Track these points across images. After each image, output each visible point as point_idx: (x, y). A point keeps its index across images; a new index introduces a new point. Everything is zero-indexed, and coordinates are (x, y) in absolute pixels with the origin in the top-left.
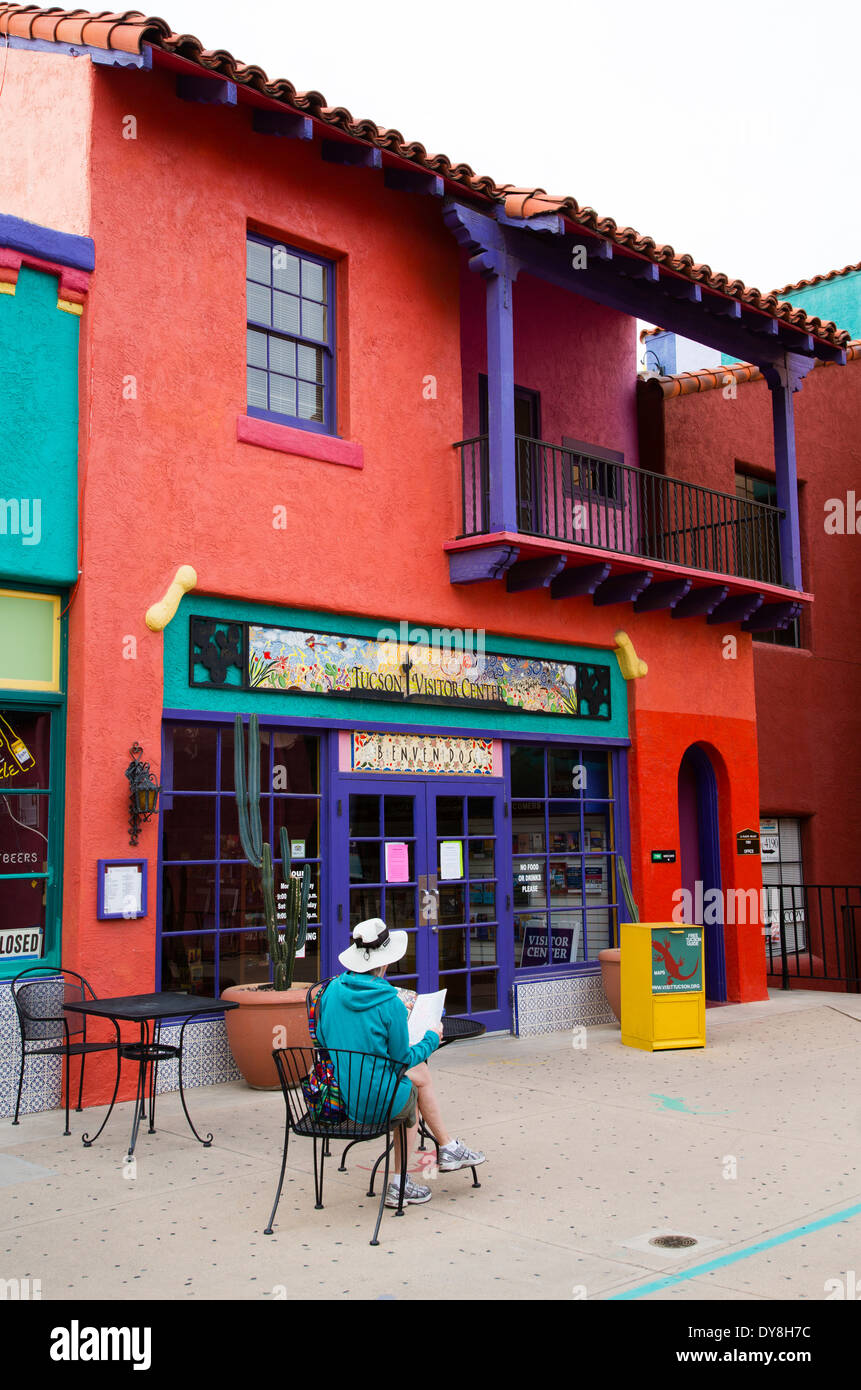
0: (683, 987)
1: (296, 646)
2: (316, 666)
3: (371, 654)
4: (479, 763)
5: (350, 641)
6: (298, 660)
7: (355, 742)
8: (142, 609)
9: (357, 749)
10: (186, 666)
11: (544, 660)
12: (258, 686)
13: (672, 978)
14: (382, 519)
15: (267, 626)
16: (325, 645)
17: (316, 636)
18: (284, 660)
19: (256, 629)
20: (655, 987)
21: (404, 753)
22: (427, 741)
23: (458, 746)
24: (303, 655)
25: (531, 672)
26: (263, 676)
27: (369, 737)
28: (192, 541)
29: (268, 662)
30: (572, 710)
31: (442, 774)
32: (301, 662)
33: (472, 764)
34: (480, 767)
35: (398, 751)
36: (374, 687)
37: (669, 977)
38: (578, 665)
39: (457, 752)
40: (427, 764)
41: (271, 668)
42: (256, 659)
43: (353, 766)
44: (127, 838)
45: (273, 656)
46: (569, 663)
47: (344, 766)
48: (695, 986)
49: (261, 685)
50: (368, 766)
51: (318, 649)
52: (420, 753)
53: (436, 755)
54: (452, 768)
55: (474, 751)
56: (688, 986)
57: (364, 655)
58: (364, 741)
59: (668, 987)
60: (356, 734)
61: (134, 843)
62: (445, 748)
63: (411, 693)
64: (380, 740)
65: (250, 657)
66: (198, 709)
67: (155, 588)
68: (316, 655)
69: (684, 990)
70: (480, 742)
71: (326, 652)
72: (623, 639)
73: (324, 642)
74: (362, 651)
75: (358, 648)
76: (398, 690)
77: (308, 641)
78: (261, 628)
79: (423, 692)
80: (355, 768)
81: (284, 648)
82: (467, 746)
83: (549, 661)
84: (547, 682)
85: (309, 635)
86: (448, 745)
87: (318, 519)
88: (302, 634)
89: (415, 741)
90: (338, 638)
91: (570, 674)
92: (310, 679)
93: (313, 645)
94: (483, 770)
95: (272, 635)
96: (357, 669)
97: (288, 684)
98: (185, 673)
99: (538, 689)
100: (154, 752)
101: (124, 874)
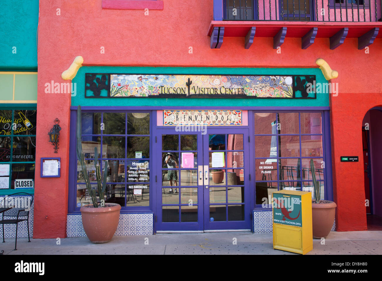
0: (291, 223)
1: (133, 81)
2: (143, 87)
3: (171, 81)
4: (233, 120)
5: (160, 77)
6: (134, 85)
7: (164, 115)
8: (60, 73)
9: (165, 117)
10: (84, 91)
11: (272, 75)
12: (115, 96)
13: (285, 218)
14: (173, 28)
15: (119, 74)
16: (147, 79)
17: (143, 76)
18: (127, 86)
19: (114, 75)
20: (275, 220)
21: (190, 118)
22: (203, 113)
23: (221, 114)
24: (137, 84)
25: (262, 82)
26: (117, 92)
27: (171, 112)
28: (82, 47)
29: (120, 87)
30: (291, 96)
31: (211, 125)
32: (136, 86)
33: (229, 121)
34: (234, 122)
35: (187, 117)
36: (171, 93)
37: (284, 217)
38: (293, 76)
39: (220, 117)
40: (203, 122)
41: (121, 89)
42: (114, 87)
43: (163, 124)
44: (54, 150)
45: (122, 85)
46: (287, 76)
47: (159, 123)
48: (298, 224)
49: (116, 96)
50: (171, 123)
51: (144, 81)
52: (199, 118)
53: (208, 118)
54: (217, 123)
55: (230, 116)
56: (294, 223)
57: (167, 81)
58: (169, 114)
59: (283, 221)
60: (165, 112)
61: (56, 152)
62: (213, 115)
63: (190, 94)
64: (177, 113)
65: (111, 86)
66: (89, 105)
67: (67, 65)
68: (143, 83)
69: (292, 225)
70: (234, 112)
71: (148, 81)
72: (322, 63)
73: (147, 78)
74: (166, 80)
75: (164, 79)
76: (183, 93)
77: (139, 78)
78: (117, 75)
79: (197, 93)
80: (164, 124)
81: (127, 82)
82: (226, 114)
83: (275, 76)
84: (274, 84)
85: (139, 76)
86: (215, 114)
87: (140, 32)
88: (136, 75)
89: (196, 113)
90: (154, 76)
91: (289, 81)
92: (140, 92)
93: (141, 79)
94: (235, 123)
95: (121, 77)
96: (162, 86)
97: (129, 94)
98: (84, 94)
99: (268, 88)
100: (65, 121)
101: (52, 163)
